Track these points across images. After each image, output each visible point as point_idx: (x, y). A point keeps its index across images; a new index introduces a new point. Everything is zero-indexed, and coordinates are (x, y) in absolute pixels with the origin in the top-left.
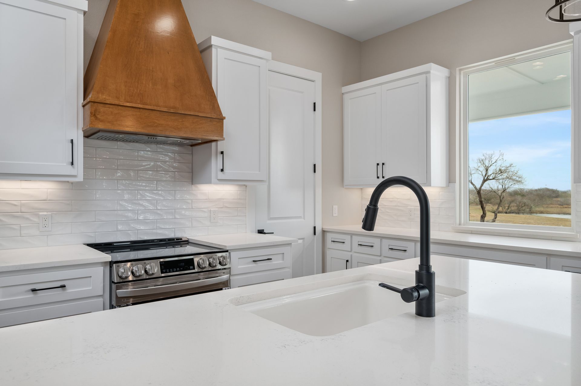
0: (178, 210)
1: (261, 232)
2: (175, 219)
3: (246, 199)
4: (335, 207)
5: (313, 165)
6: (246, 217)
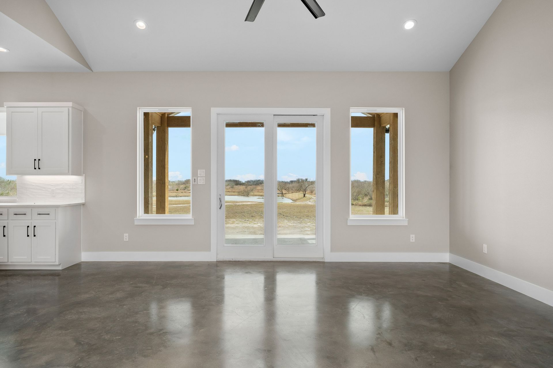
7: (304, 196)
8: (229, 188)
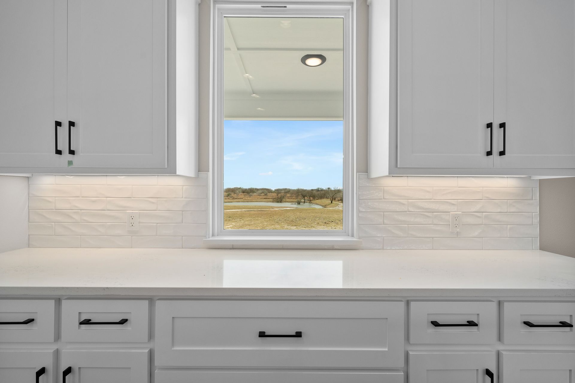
7: (332, 203)
8: (264, 195)
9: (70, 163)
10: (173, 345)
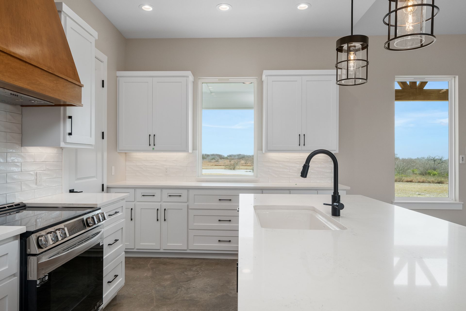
0: (9, 174)
1: (72, 191)
2: (6, 183)
3: (62, 161)
4: (113, 167)
5: (102, 133)
6: (62, 179)
8: (215, 162)
9: (153, 149)
10: (194, 203)
